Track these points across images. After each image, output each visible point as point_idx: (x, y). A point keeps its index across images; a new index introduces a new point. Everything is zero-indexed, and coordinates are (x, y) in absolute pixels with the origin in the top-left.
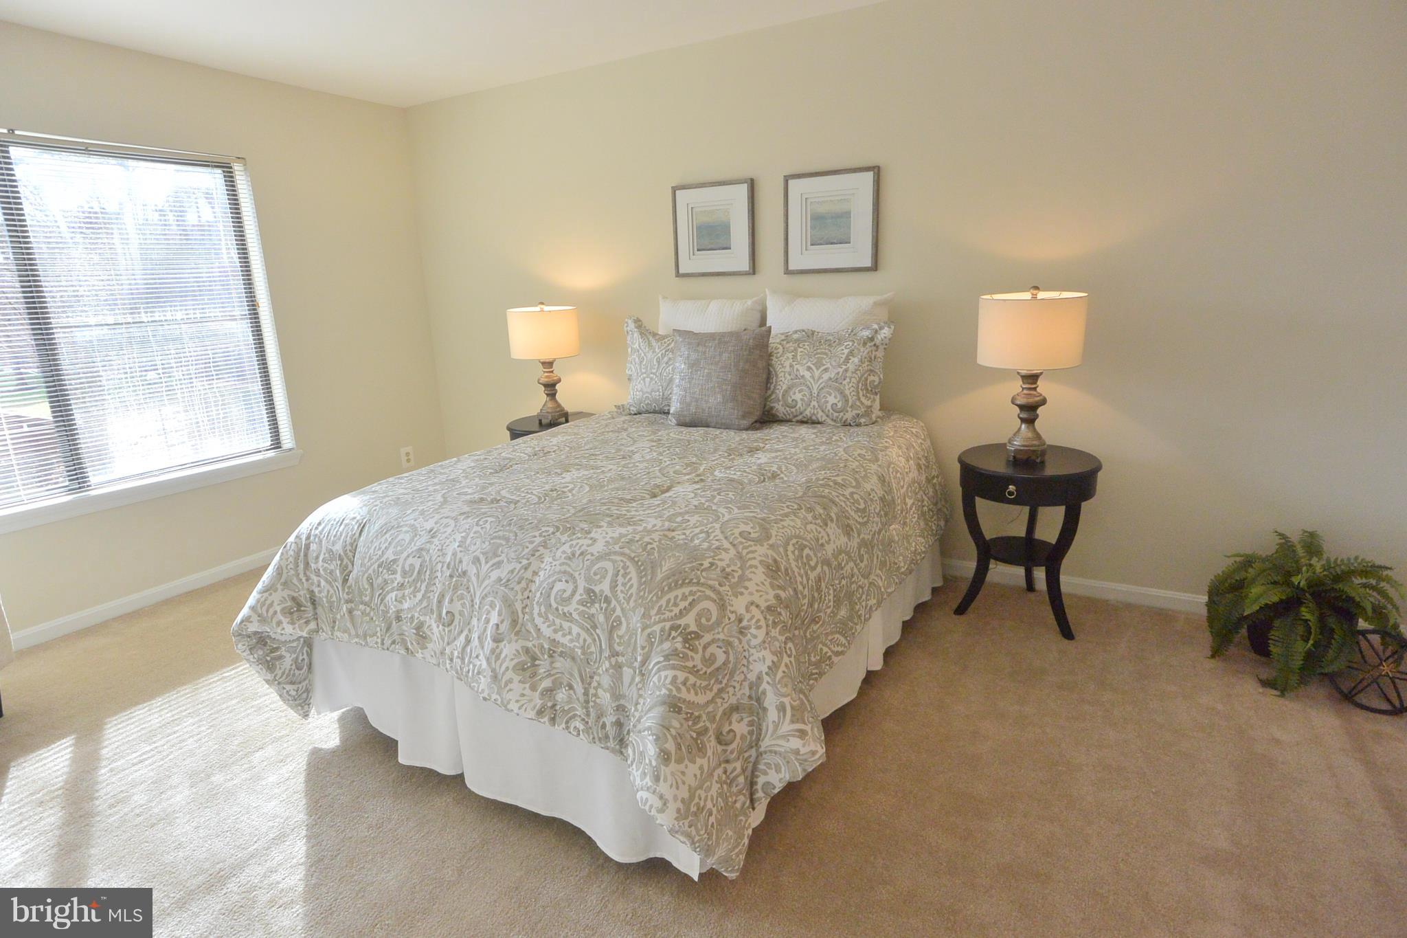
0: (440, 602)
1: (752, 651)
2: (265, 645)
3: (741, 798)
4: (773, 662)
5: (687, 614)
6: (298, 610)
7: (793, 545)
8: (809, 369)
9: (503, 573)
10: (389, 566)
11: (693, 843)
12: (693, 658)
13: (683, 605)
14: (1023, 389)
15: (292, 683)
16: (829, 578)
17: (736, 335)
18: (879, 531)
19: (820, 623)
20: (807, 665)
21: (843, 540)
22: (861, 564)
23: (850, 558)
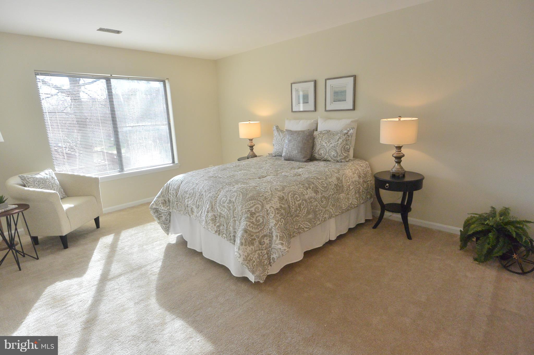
0: (197, 202)
1: (270, 220)
2: (158, 212)
3: (266, 261)
4: (275, 223)
5: (252, 207)
6: (165, 203)
7: (292, 193)
8: (326, 143)
9: (211, 195)
10: (186, 192)
11: (248, 269)
12: (253, 220)
13: (252, 205)
14: (396, 151)
15: (165, 224)
16: (306, 205)
17: (303, 132)
18: (333, 194)
19: (300, 217)
20: (293, 229)
21: (314, 195)
22: (322, 203)
23: (316, 200)
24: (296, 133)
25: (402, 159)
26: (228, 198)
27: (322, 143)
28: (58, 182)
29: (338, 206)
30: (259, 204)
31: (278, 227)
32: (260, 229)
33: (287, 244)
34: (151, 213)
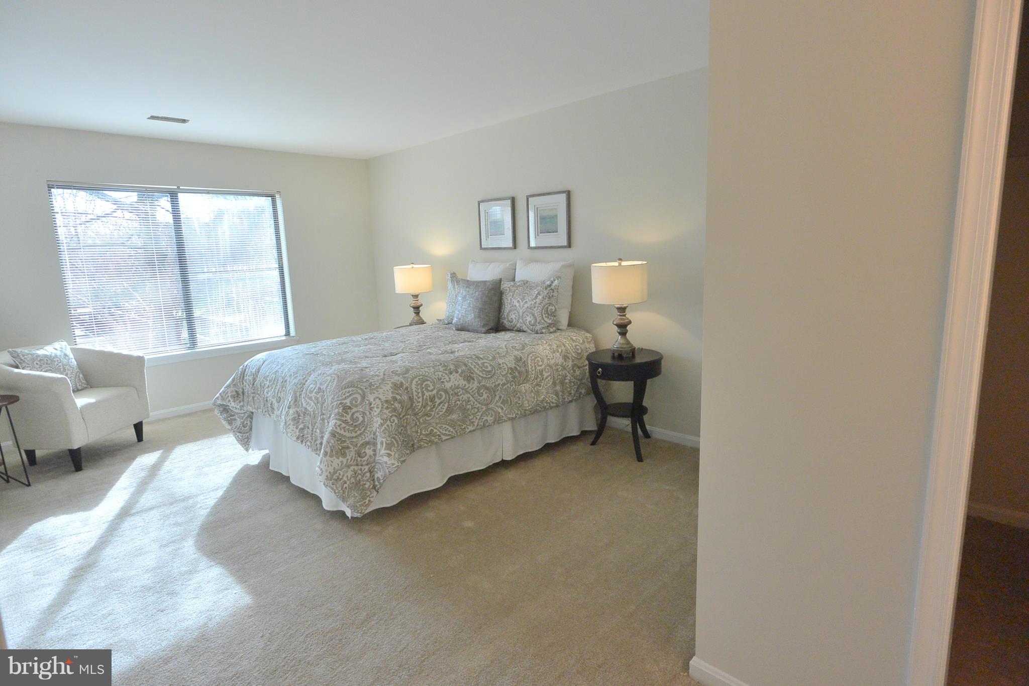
0: (278, 393)
1: (374, 418)
2: (228, 412)
3: (368, 484)
4: (381, 423)
5: (348, 398)
6: (237, 397)
7: (419, 379)
8: (519, 301)
9: (296, 381)
10: (266, 378)
12: (346, 417)
13: (347, 395)
14: (618, 315)
15: (240, 432)
16: (446, 398)
17: (485, 282)
18: (504, 384)
19: (432, 417)
20: (419, 434)
21: (462, 382)
22: (479, 397)
23: (467, 392)
24: (474, 285)
25: (628, 328)
26: (318, 385)
27: (513, 302)
29: (513, 403)
30: (358, 393)
31: (384, 429)
32: (359, 432)
33: (397, 455)
34: (216, 413)
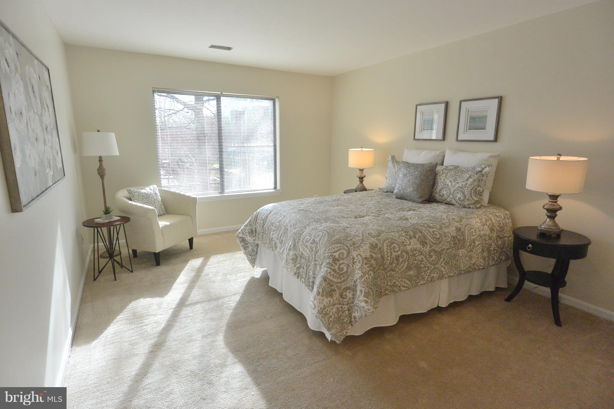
0: (281, 237)
1: (356, 270)
2: (244, 242)
3: (346, 319)
4: (361, 275)
5: (337, 252)
6: (252, 233)
7: (389, 241)
8: (451, 182)
9: (295, 231)
10: (272, 224)
11: (323, 324)
12: (335, 267)
13: (336, 249)
14: (550, 201)
15: (250, 255)
16: (406, 258)
17: (423, 165)
18: (448, 249)
19: (396, 272)
20: (385, 285)
21: (419, 246)
22: (430, 259)
23: (422, 254)
24: (414, 166)
25: (558, 213)
26: (313, 238)
27: (446, 182)
28: (160, 198)
29: (453, 264)
30: (345, 249)
31: (363, 280)
32: (343, 279)
33: (372, 303)
34: (238, 242)
